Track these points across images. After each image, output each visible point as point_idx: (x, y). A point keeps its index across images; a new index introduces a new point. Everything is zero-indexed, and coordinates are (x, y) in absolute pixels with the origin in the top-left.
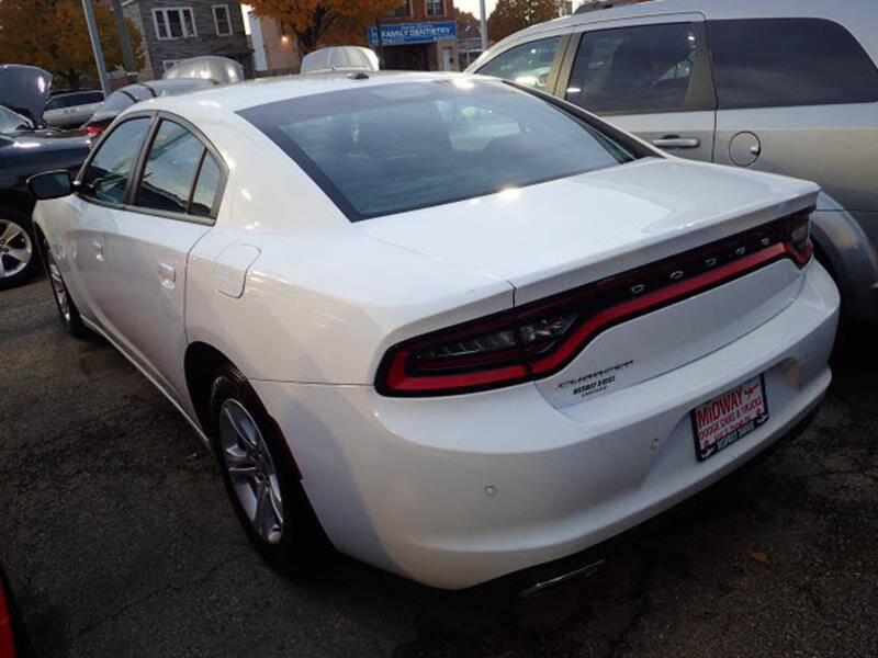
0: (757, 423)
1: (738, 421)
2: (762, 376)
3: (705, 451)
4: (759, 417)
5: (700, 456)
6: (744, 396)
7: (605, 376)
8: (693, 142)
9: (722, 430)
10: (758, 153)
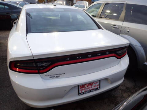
0: (96, 90)
1: (91, 88)
2: (100, 81)
3: (80, 94)
4: (97, 88)
5: (79, 94)
6: (94, 84)
7: (59, 75)
8: (118, 27)
9: (86, 90)
10: (128, 32)
